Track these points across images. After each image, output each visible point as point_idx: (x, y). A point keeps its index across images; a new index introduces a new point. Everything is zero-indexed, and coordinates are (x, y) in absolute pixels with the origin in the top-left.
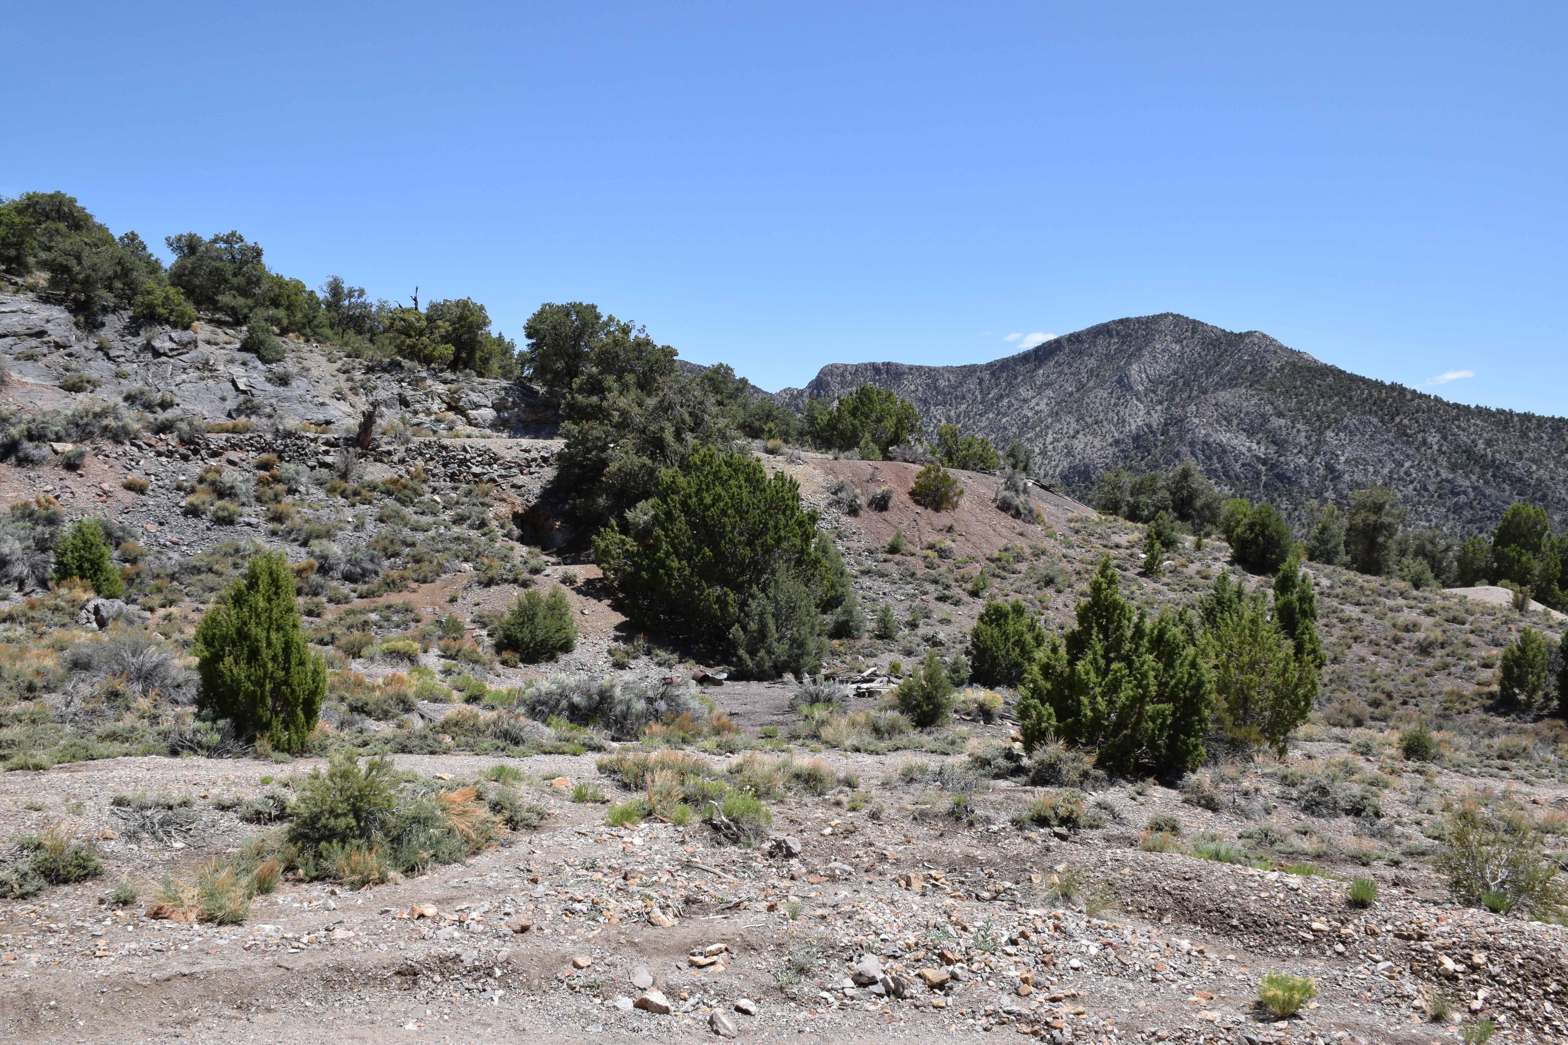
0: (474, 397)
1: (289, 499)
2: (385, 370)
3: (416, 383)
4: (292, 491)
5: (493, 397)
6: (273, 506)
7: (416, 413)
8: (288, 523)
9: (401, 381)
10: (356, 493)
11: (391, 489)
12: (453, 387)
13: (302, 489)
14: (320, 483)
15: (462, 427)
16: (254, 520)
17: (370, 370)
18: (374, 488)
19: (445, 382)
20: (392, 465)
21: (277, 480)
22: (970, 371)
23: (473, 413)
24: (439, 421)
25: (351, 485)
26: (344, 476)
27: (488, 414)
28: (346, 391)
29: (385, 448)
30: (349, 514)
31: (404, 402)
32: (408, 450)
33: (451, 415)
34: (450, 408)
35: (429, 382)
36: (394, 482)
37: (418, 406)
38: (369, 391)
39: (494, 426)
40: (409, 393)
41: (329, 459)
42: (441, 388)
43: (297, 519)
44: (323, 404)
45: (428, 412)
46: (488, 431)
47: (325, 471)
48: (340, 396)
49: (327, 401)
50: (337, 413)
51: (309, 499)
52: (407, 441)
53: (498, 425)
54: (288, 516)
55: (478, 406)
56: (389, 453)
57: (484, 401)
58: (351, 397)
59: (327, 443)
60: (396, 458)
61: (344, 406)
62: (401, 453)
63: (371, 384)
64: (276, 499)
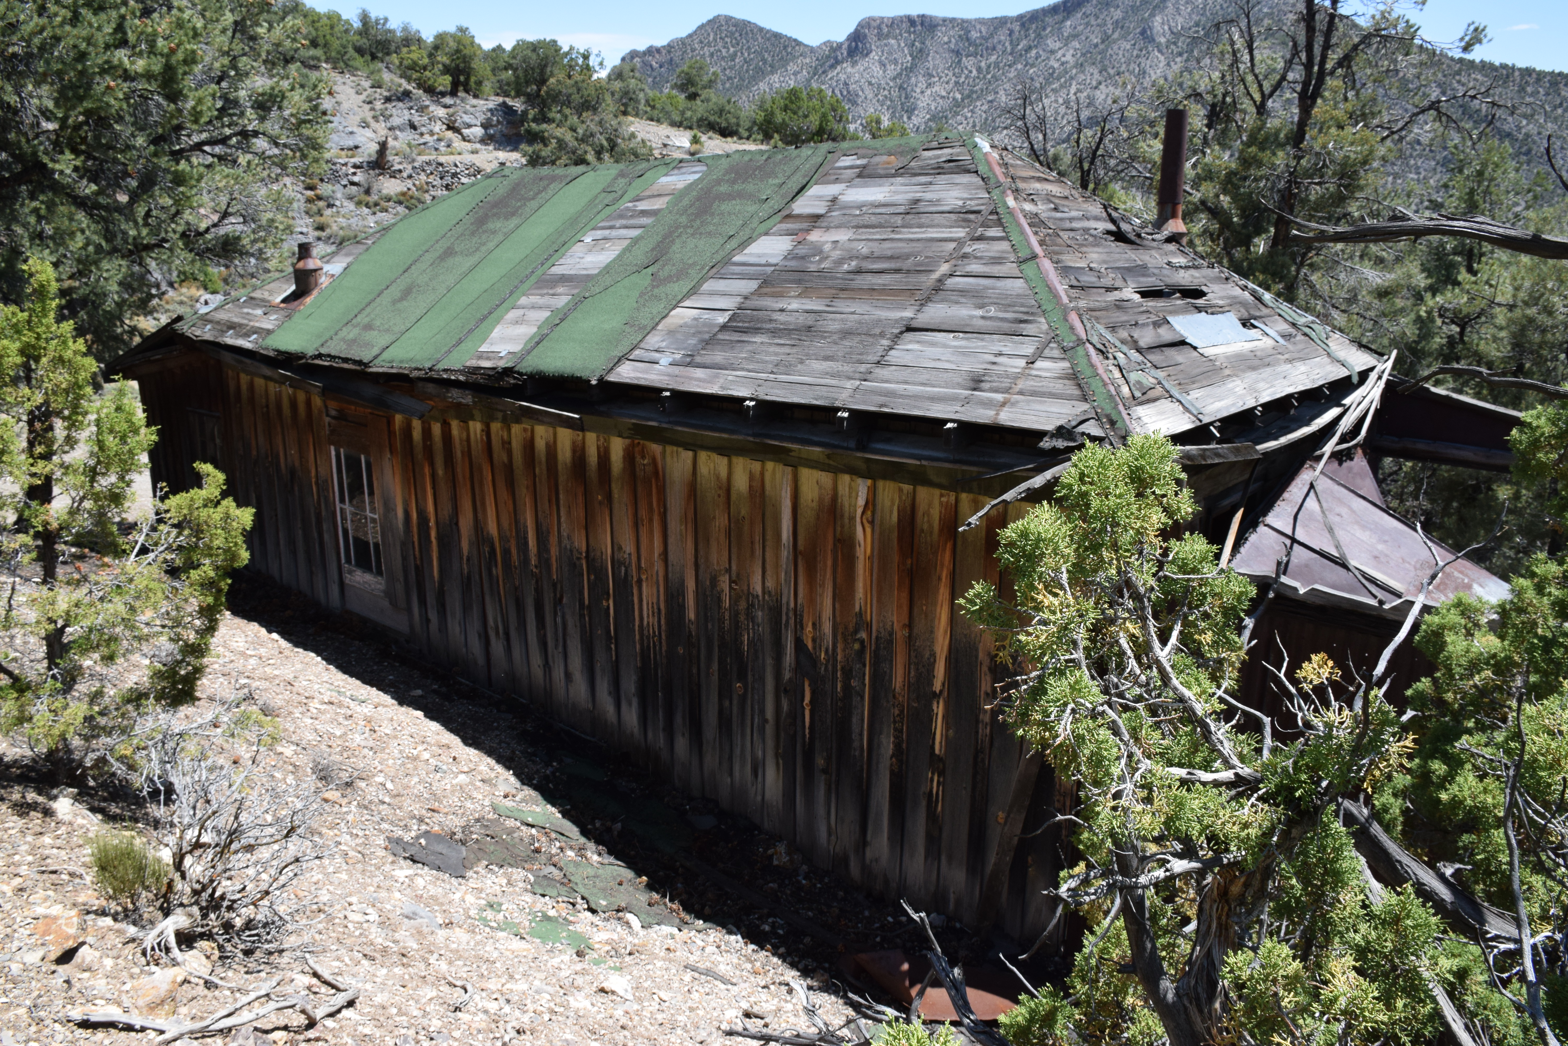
0: (467, 119)
1: (328, 212)
2: (399, 99)
3: (422, 109)
4: (330, 206)
5: (482, 118)
6: (318, 219)
7: (422, 134)
8: (328, 231)
9: (411, 108)
10: (376, 204)
11: (403, 199)
12: (451, 110)
13: (338, 203)
14: (351, 198)
15: (458, 143)
16: (305, 230)
17: (388, 100)
18: (389, 199)
19: (446, 106)
20: (403, 179)
21: (319, 198)
22: (1001, 22)
23: (466, 132)
24: (439, 140)
25: (374, 198)
26: (368, 192)
27: (478, 131)
28: (370, 120)
29: (397, 167)
30: (371, 221)
31: (413, 127)
32: (414, 168)
33: (449, 134)
34: (449, 128)
35: (431, 108)
36: (404, 194)
37: (423, 129)
38: (387, 118)
39: (483, 141)
40: (416, 119)
41: (356, 179)
42: (441, 112)
43: (335, 227)
44: (352, 133)
45: (432, 133)
46: (478, 146)
47: (354, 188)
48: (365, 125)
49: (355, 129)
50: (363, 139)
51: (343, 211)
52: (413, 161)
53: (486, 140)
54: (328, 226)
55: (469, 126)
56: (400, 171)
57: (474, 122)
58: (373, 124)
59: (355, 166)
60: (405, 175)
61: (368, 133)
62: (409, 171)
63: (388, 113)
64: (320, 213)
